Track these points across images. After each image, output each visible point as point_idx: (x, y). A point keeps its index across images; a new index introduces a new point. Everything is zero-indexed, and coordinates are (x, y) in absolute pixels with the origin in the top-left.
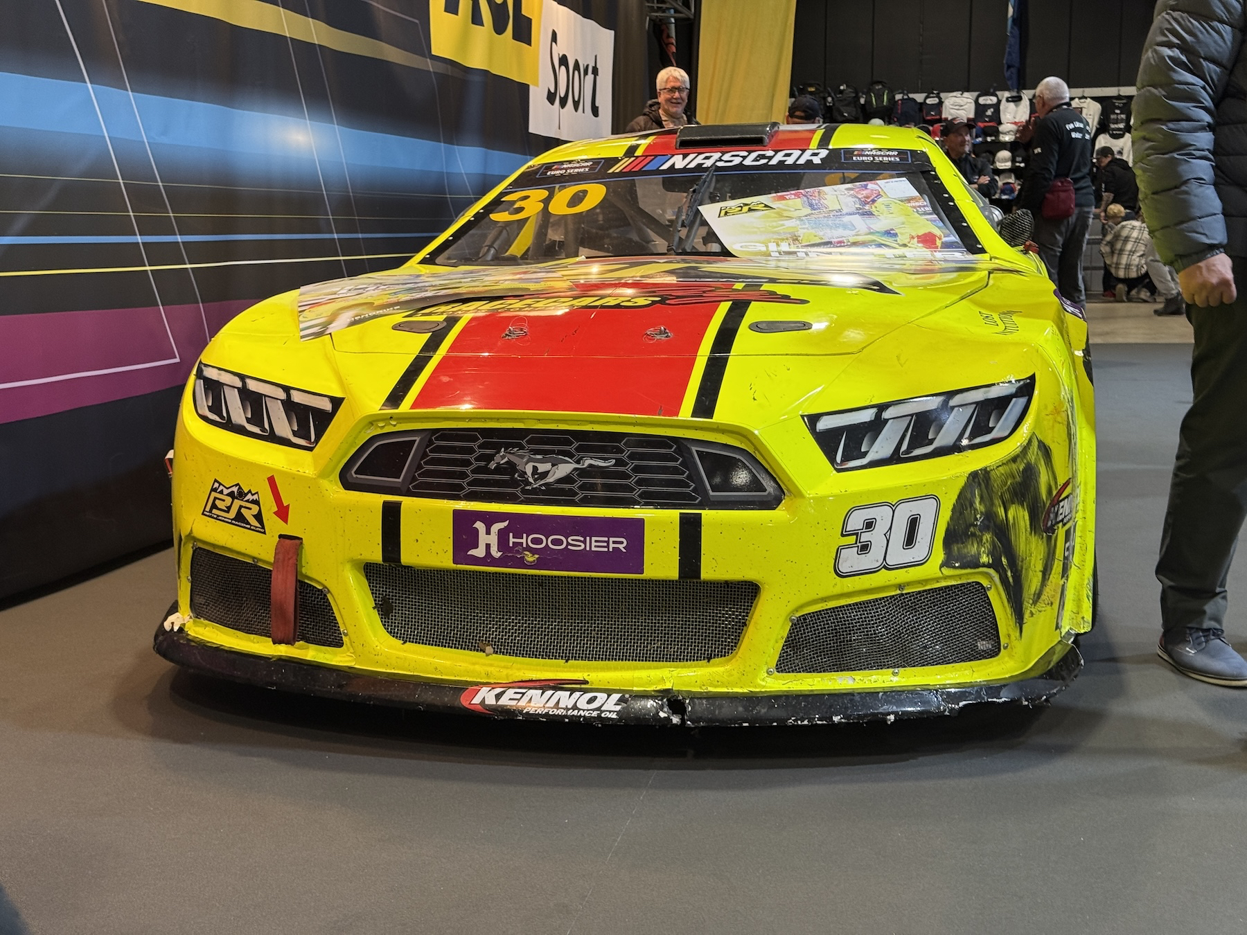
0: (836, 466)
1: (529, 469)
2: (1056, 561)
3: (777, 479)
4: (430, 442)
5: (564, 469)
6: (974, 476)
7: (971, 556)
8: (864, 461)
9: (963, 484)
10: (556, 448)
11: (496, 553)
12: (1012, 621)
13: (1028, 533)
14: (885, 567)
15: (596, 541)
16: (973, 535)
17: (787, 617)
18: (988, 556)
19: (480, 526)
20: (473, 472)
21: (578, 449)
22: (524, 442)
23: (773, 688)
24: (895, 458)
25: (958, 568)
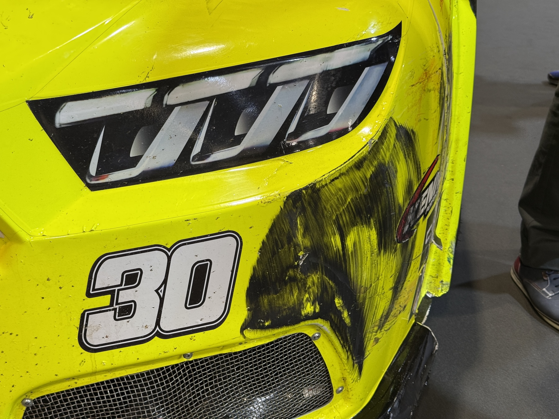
0: (88, 181)
6: (295, 198)
7: (289, 309)
8: (134, 172)
9: (277, 212)
13: (375, 255)
14: (159, 335)
16: (293, 279)
18: (313, 303)
24: (182, 167)
25: (268, 327)
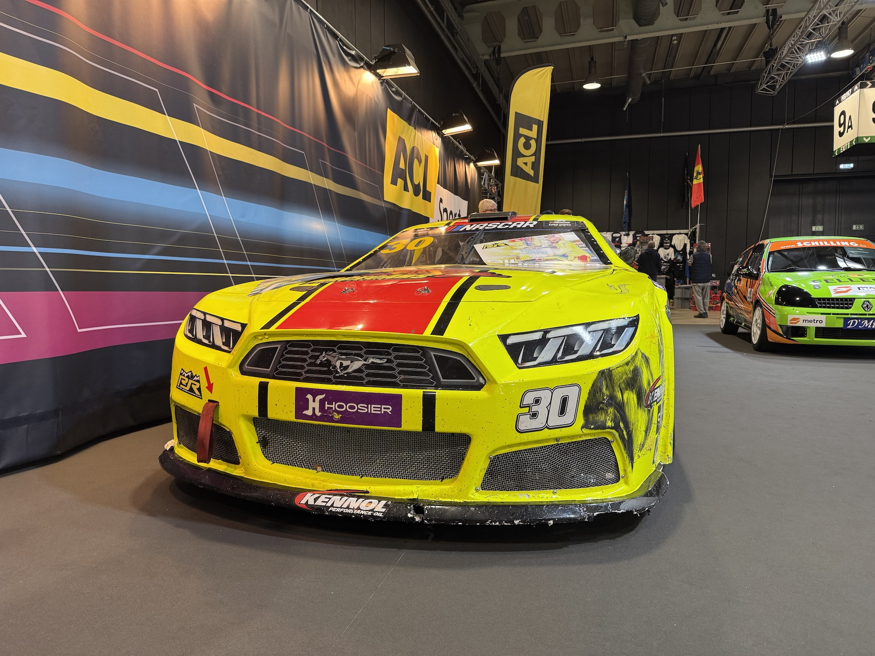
0: (518, 365)
1: (338, 364)
2: (653, 425)
3: (482, 372)
4: (286, 348)
5: (357, 365)
6: (602, 373)
7: (601, 422)
8: (535, 363)
9: (595, 378)
10: (354, 352)
11: (318, 414)
12: (627, 461)
13: (636, 408)
14: (547, 427)
15: (374, 407)
16: (602, 409)
17: (488, 455)
18: (611, 421)
19: (309, 397)
20: (308, 365)
21: (365, 353)
22: (336, 348)
23: (479, 500)
24: (554, 361)
25: (593, 429)
